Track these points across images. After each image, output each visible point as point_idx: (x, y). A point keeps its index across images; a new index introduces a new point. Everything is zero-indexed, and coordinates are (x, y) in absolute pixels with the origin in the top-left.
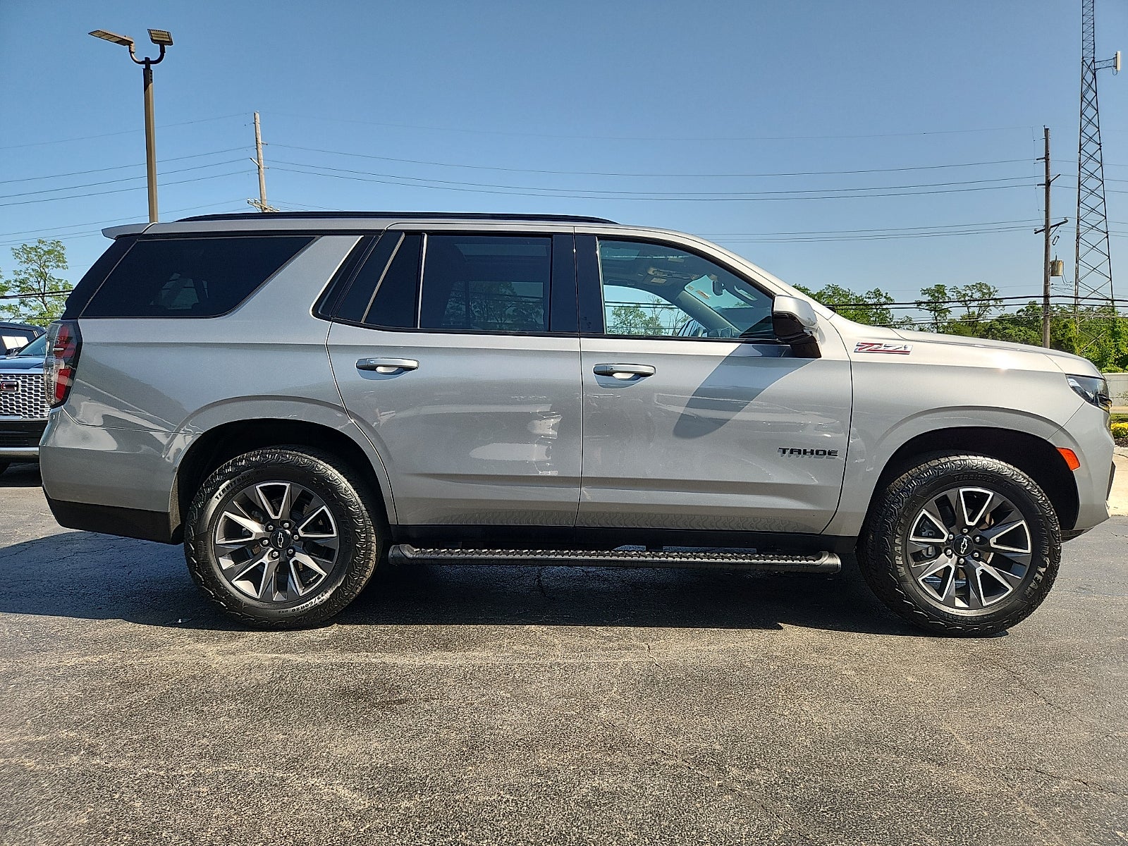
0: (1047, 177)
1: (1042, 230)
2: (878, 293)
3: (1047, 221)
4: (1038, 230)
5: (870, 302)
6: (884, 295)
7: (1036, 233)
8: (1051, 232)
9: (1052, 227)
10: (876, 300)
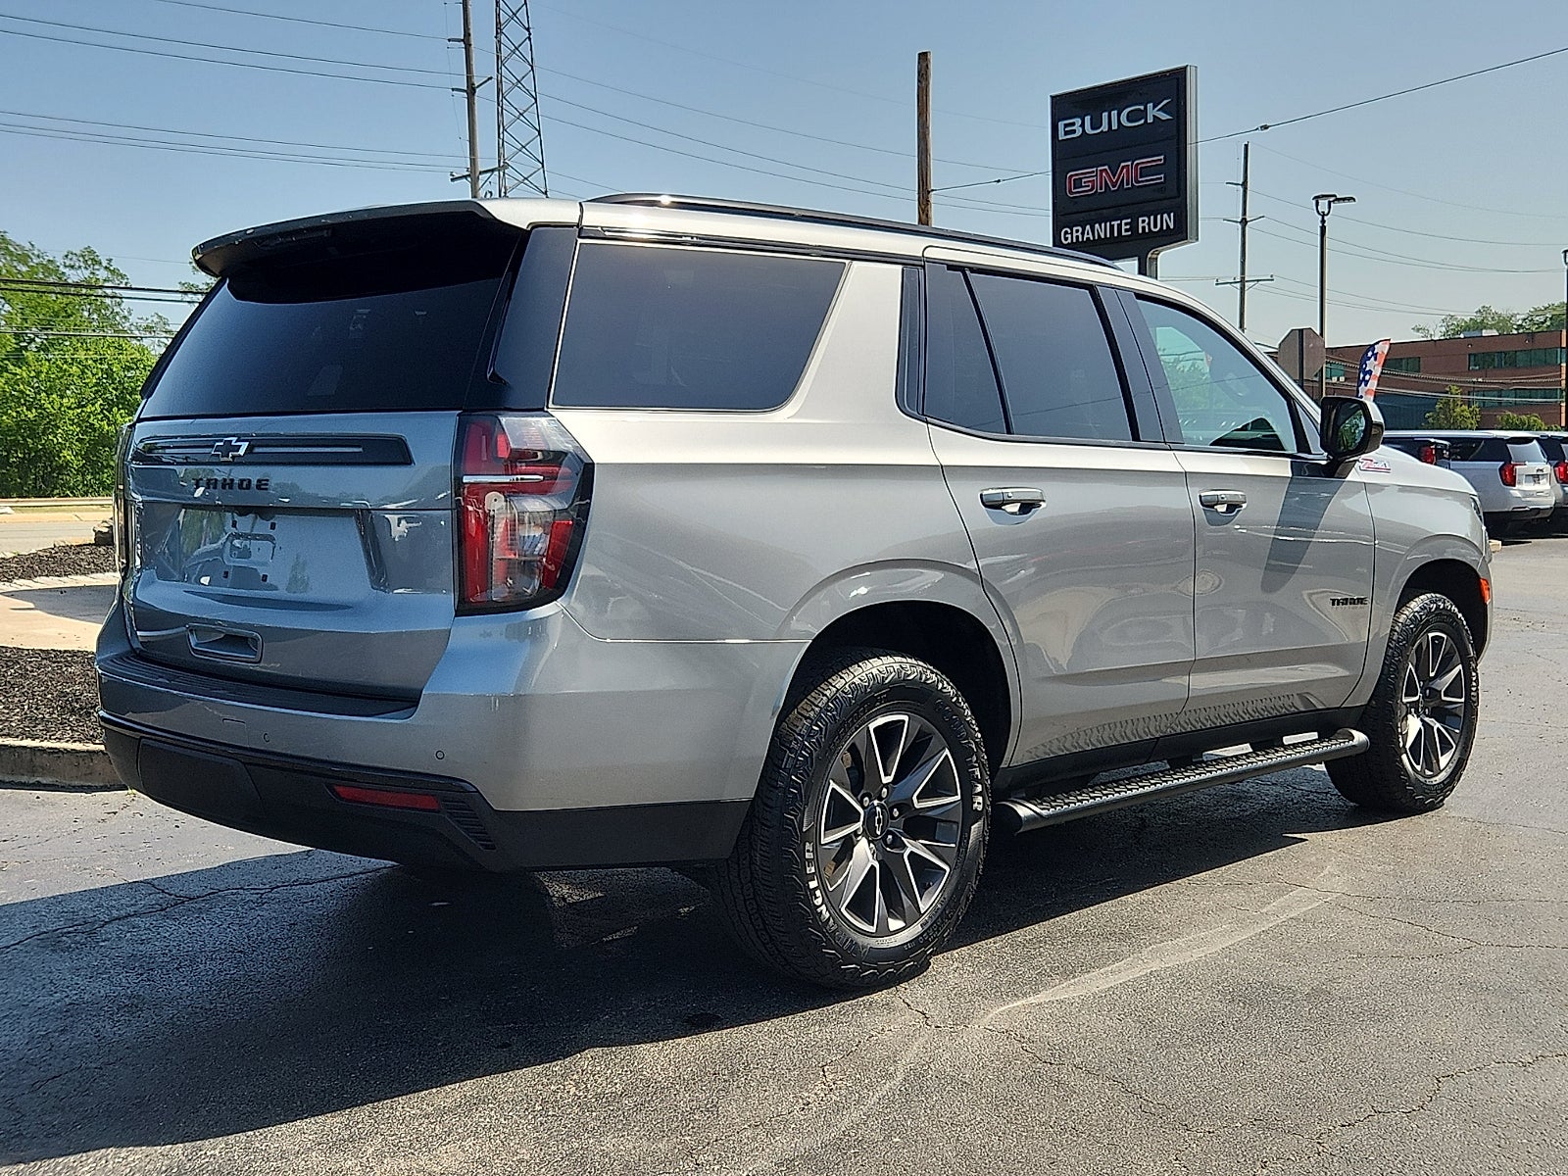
0: (469, 79)
1: (465, 177)
2: (90, 259)
3: (473, 162)
4: (456, 176)
5: (73, 277)
6: (105, 264)
7: (452, 180)
8: (480, 183)
9: (481, 173)
10: (87, 273)
